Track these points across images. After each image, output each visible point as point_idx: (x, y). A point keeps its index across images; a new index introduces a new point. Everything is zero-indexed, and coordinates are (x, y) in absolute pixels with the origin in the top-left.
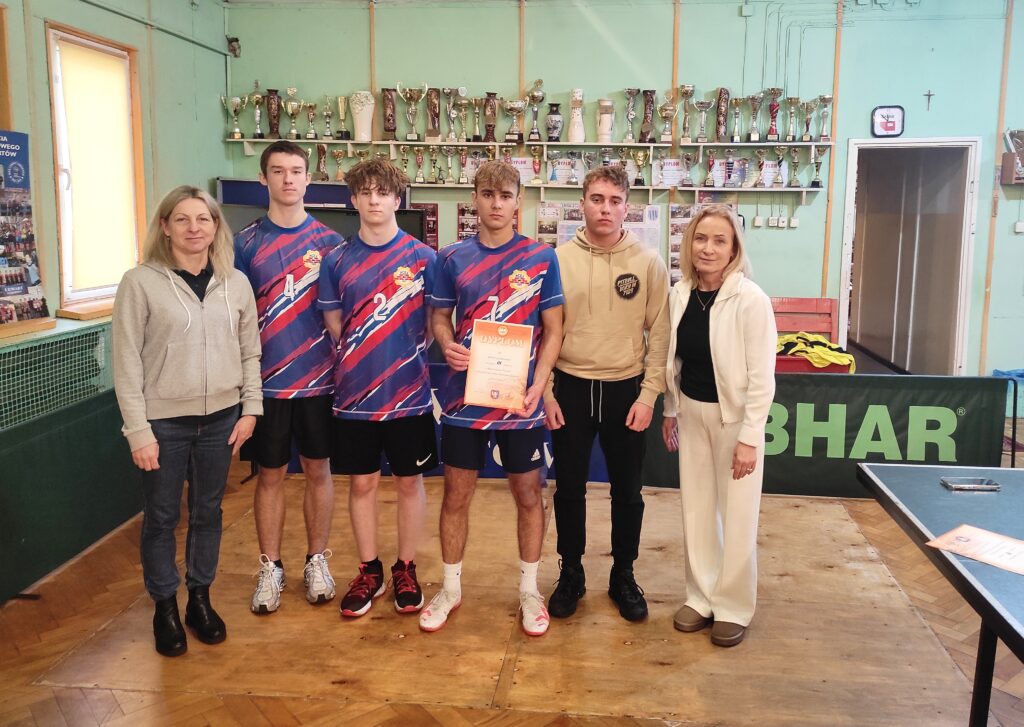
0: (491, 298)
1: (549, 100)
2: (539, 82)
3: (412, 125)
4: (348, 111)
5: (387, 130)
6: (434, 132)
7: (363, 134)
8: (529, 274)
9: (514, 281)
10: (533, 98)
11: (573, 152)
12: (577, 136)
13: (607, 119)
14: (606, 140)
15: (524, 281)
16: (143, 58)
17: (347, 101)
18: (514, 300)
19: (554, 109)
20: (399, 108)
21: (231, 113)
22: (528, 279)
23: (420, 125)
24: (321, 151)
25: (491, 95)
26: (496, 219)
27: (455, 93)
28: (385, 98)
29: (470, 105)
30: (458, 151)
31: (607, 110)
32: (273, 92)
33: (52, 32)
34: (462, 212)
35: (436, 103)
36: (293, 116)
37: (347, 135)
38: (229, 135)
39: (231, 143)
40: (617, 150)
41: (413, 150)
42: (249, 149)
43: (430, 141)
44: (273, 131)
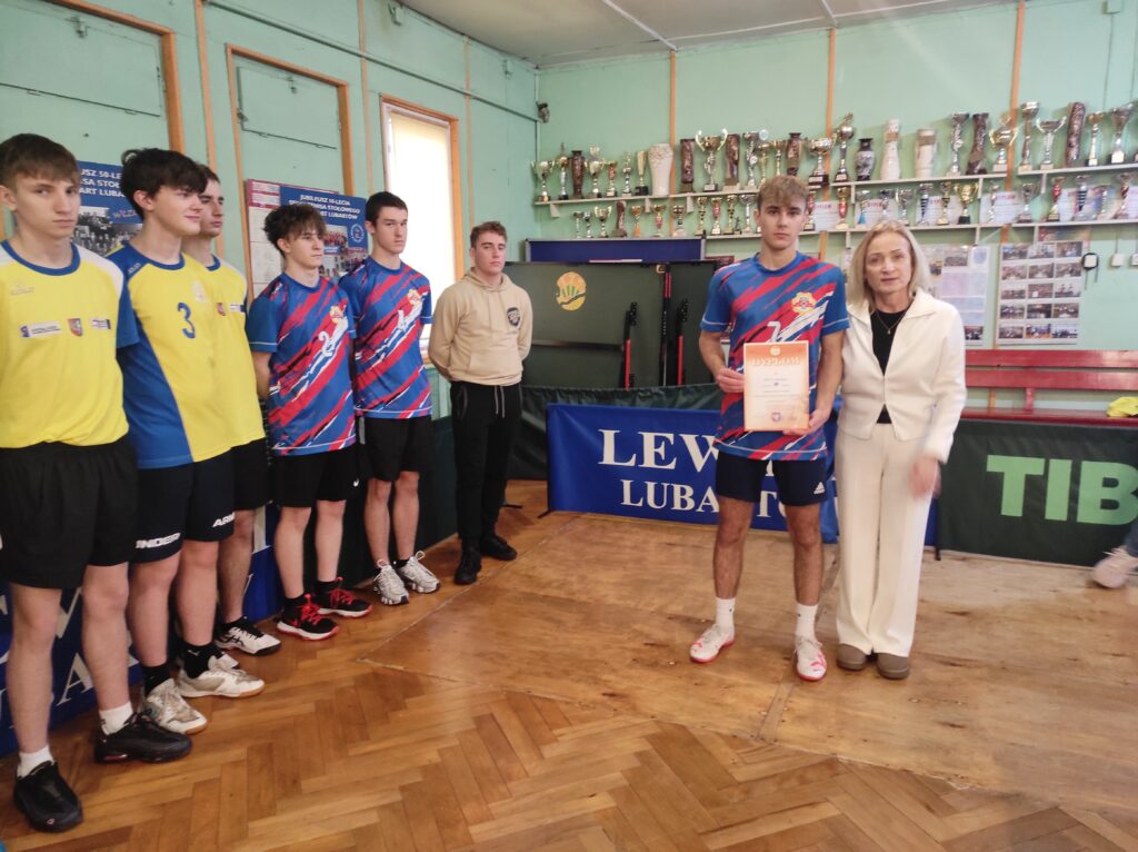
0: (771, 324)
1: (860, 135)
2: (850, 117)
3: (710, 174)
4: (647, 166)
5: (685, 182)
6: (732, 181)
7: (661, 189)
8: (814, 297)
9: (799, 304)
10: (842, 135)
11: (885, 191)
12: (892, 172)
13: (927, 152)
14: (925, 175)
15: (809, 305)
16: (462, 126)
17: (646, 156)
18: (797, 325)
19: (866, 144)
20: (698, 159)
21: (540, 177)
22: (813, 302)
23: (718, 175)
24: (620, 209)
25: (795, 136)
26: (781, 238)
27: (756, 138)
28: (684, 149)
29: (771, 149)
31: (927, 141)
32: (577, 153)
33: (385, 105)
35: (733, 150)
36: (595, 175)
37: (645, 191)
38: (538, 198)
39: (539, 205)
40: (938, 186)
41: (710, 201)
42: (555, 212)
43: (727, 190)
44: (577, 191)
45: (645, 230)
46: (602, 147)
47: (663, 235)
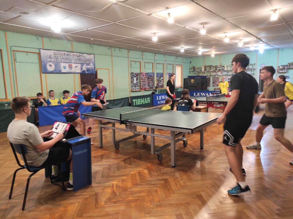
1: (223, 66)
2: (222, 64)
3: (208, 69)
4: (201, 68)
5: (205, 70)
7: (203, 70)
10: (221, 66)
11: (225, 71)
12: (226, 69)
13: (229, 67)
14: (229, 70)
16: (182, 66)
19: (223, 67)
20: (207, 67)
21: (190, 69)
24: (198, 72)
25: (216, 66)
27: (212, 66)
28: (205, 67)
29: (214, 67)
30: (212, 72)
31: (229, 66)
32: (194, 67)
33: (177, 65)
34: (213, 78)
35: (210, 67)
36: (196, 69)
37: (201, 71)
38: (190, 71)
39: (190, 72)
40: (230, 71)
41: (208, 72)
42: (192, 73)
43: (210, 71)
44: (194, 71)
45: (201, 75)
46: (197, 66)
47: (203, 75)
